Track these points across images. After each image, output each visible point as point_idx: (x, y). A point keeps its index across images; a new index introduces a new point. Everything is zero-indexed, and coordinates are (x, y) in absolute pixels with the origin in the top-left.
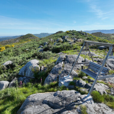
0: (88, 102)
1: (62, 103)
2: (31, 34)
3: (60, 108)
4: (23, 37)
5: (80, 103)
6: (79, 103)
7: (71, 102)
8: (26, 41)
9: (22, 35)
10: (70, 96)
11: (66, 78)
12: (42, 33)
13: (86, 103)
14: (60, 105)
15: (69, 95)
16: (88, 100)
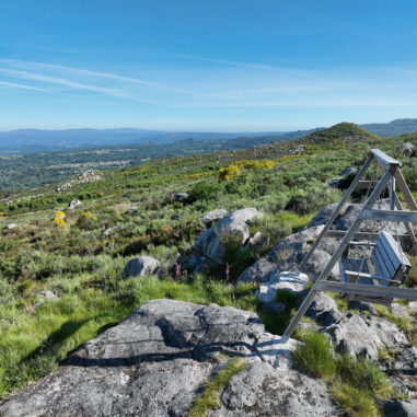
0: (266, 357)
1: (193, 336)
2: (350, 125)
3: (181, 348)
4: (321, 135)
5: (242, 352)
6: (238, 351)
7: (217, 340)
8: (328, 149)
9: (318, 129)
10: (228, 325)
11: (282, 278)
12: (398, 120)
13: (258, 358)
14: (184, 339)
15: (224, 321)
16: (269, 352)
